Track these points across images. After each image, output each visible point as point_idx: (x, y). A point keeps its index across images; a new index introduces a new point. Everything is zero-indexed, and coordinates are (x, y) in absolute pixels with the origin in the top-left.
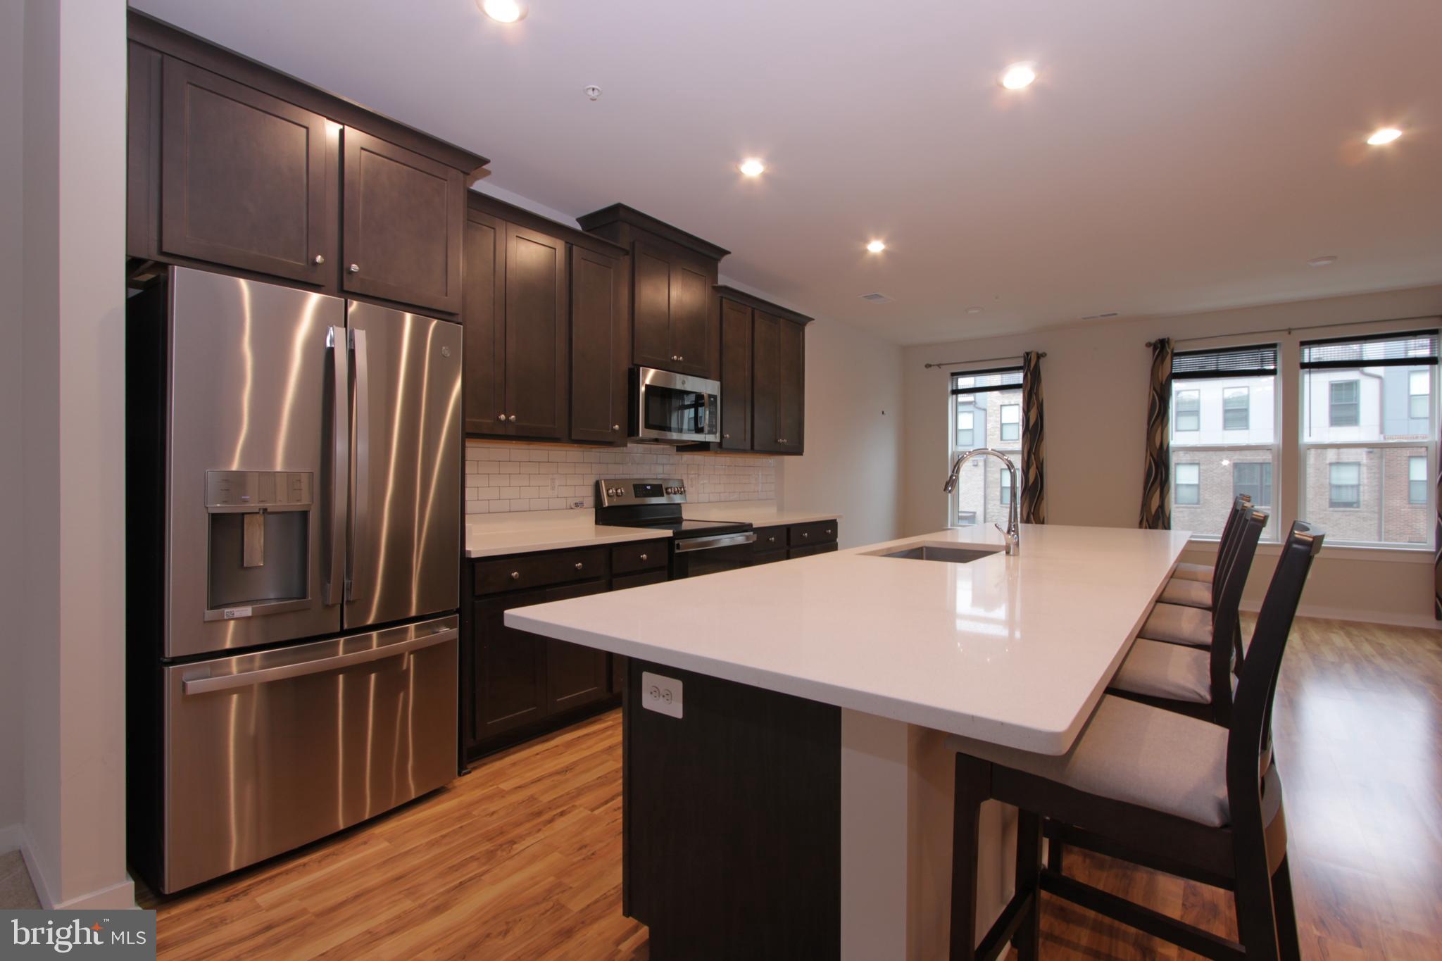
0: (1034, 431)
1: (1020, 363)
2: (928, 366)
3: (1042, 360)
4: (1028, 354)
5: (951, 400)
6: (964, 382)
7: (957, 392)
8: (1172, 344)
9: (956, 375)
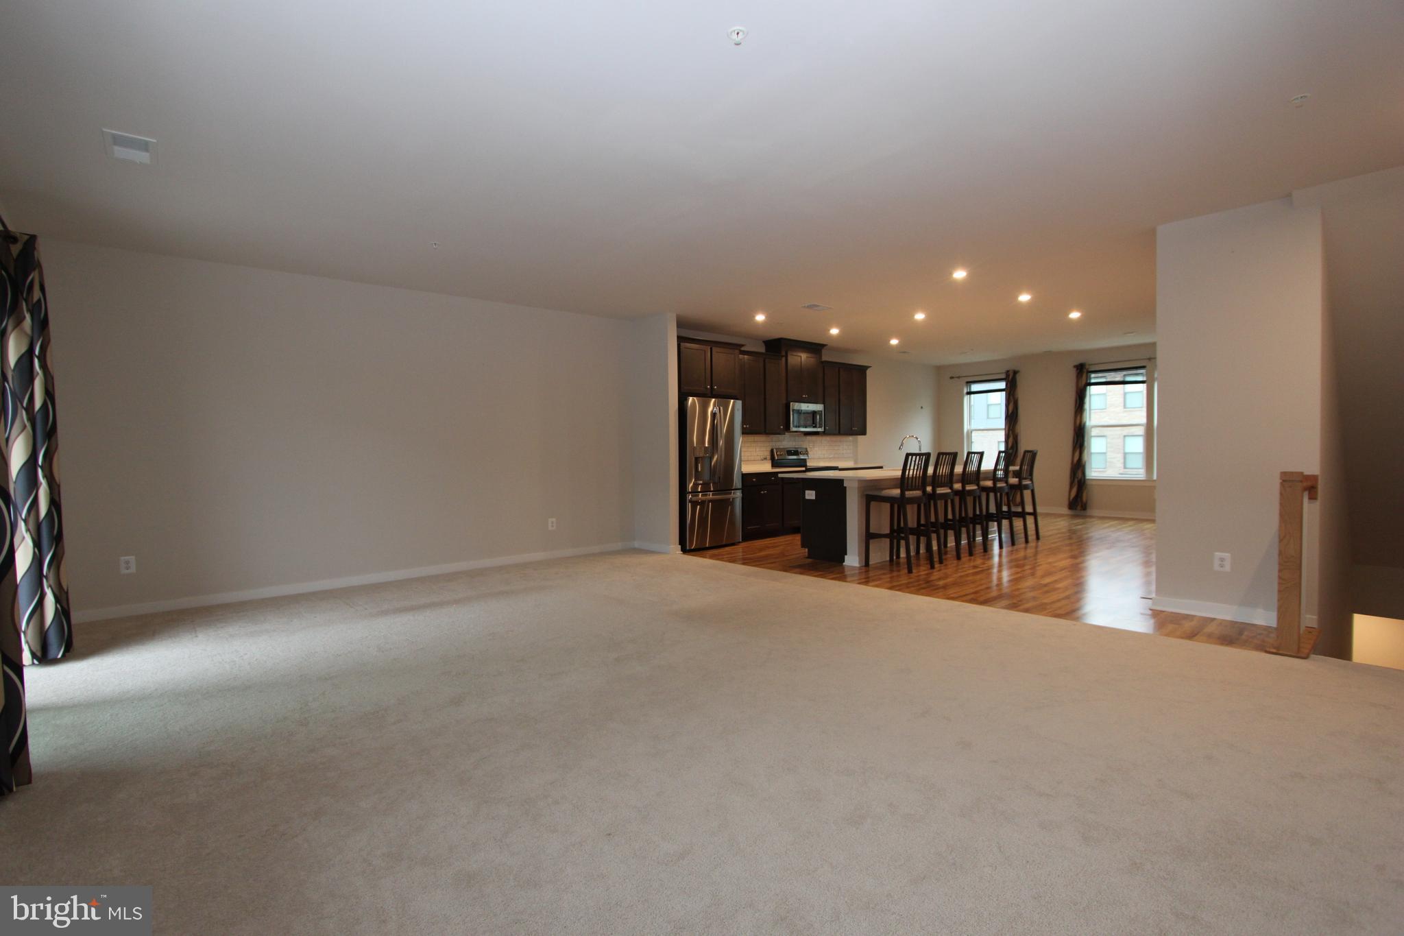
0: (1012, 417)
1: (1003, 376)
2: (952, 378)
3: (1017, 376)
4: (1008, 371)
5: (966, 398)
6: (975, 387)
7: (970, 393)
8: (1087, 367)
9: (969, 383)
